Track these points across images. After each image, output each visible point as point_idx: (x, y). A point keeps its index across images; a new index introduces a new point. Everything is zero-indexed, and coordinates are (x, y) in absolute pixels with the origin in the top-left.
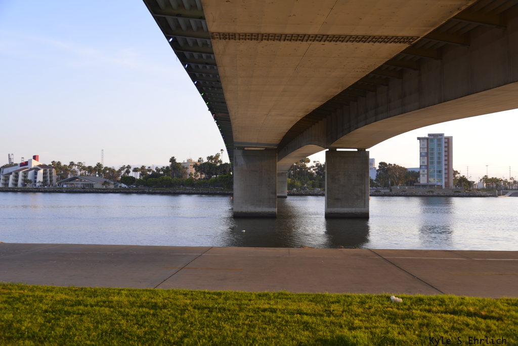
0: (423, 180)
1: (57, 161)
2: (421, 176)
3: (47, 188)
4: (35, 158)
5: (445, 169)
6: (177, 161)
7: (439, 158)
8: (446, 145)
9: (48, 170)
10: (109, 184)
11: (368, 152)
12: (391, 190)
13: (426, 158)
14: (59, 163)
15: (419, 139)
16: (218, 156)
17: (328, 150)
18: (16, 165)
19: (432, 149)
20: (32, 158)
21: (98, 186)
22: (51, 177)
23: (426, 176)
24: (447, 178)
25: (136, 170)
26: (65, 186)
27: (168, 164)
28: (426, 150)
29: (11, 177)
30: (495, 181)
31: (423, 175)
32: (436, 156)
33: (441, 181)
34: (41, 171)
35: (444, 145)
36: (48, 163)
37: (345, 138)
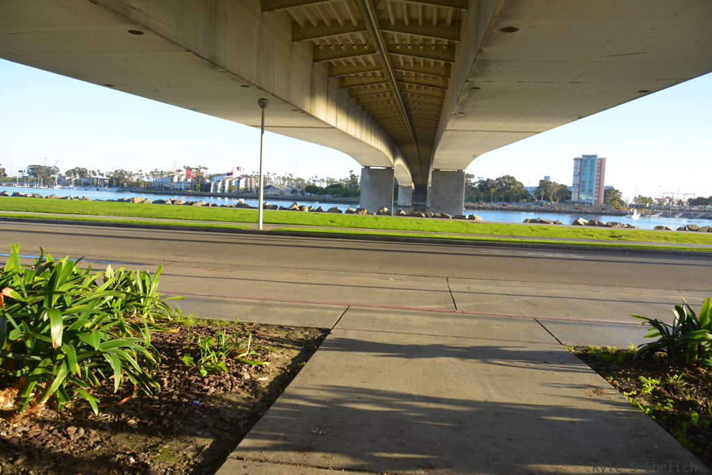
0: (574, 197)
2: (573, 194)
3: (248, 195)
5: (596, 188)
8: (599, 166)
9: (249, 179)
10: (297, 192)
13: (578, 177)
18: (223, 174)
19: (585, 169)
20: (236, 169)
22: (251, 185)
24: (598, 197)
25: (322, 181)
28: (579, 170)
29: (220, 185)
30: (647, 200)
31: (575, 192)
34: (243, 180)
35: (596, 166)
36: (249, 173)
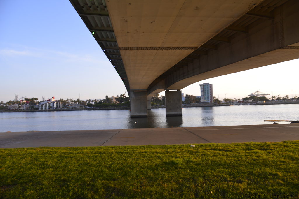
0: (202, 101)
1: (61, 99)
2: (201, 99)
3: (58, 109)
4: (53, 98)
5: (210, 96)
6: (109, 97)
7: (208, 92)
9: (58, 102)
10: (82, 107)
11: (181, 91)
12: (190, 105)
13: (203, 92)
14: (62, 100)
15: (200, 85)
16: (124, 94)
17: (166, 90)
18: (46, 101)
19: (205, 89)
20: (52, 98)
21: (78, 108)
22: (59, 105)
23: (203, 99)
24: (211, 99)
25: (92, 101)
26: (65, 108)
27: (105, 98)
28: (203, 89)
29: (44, 106)
30: (229, 100)
31: (202, 99)
32: (206, 92)
33: (209, 100)
34: (56, 103)
35: (209, 87)
36: (58, 99)
37: (172, 86)
